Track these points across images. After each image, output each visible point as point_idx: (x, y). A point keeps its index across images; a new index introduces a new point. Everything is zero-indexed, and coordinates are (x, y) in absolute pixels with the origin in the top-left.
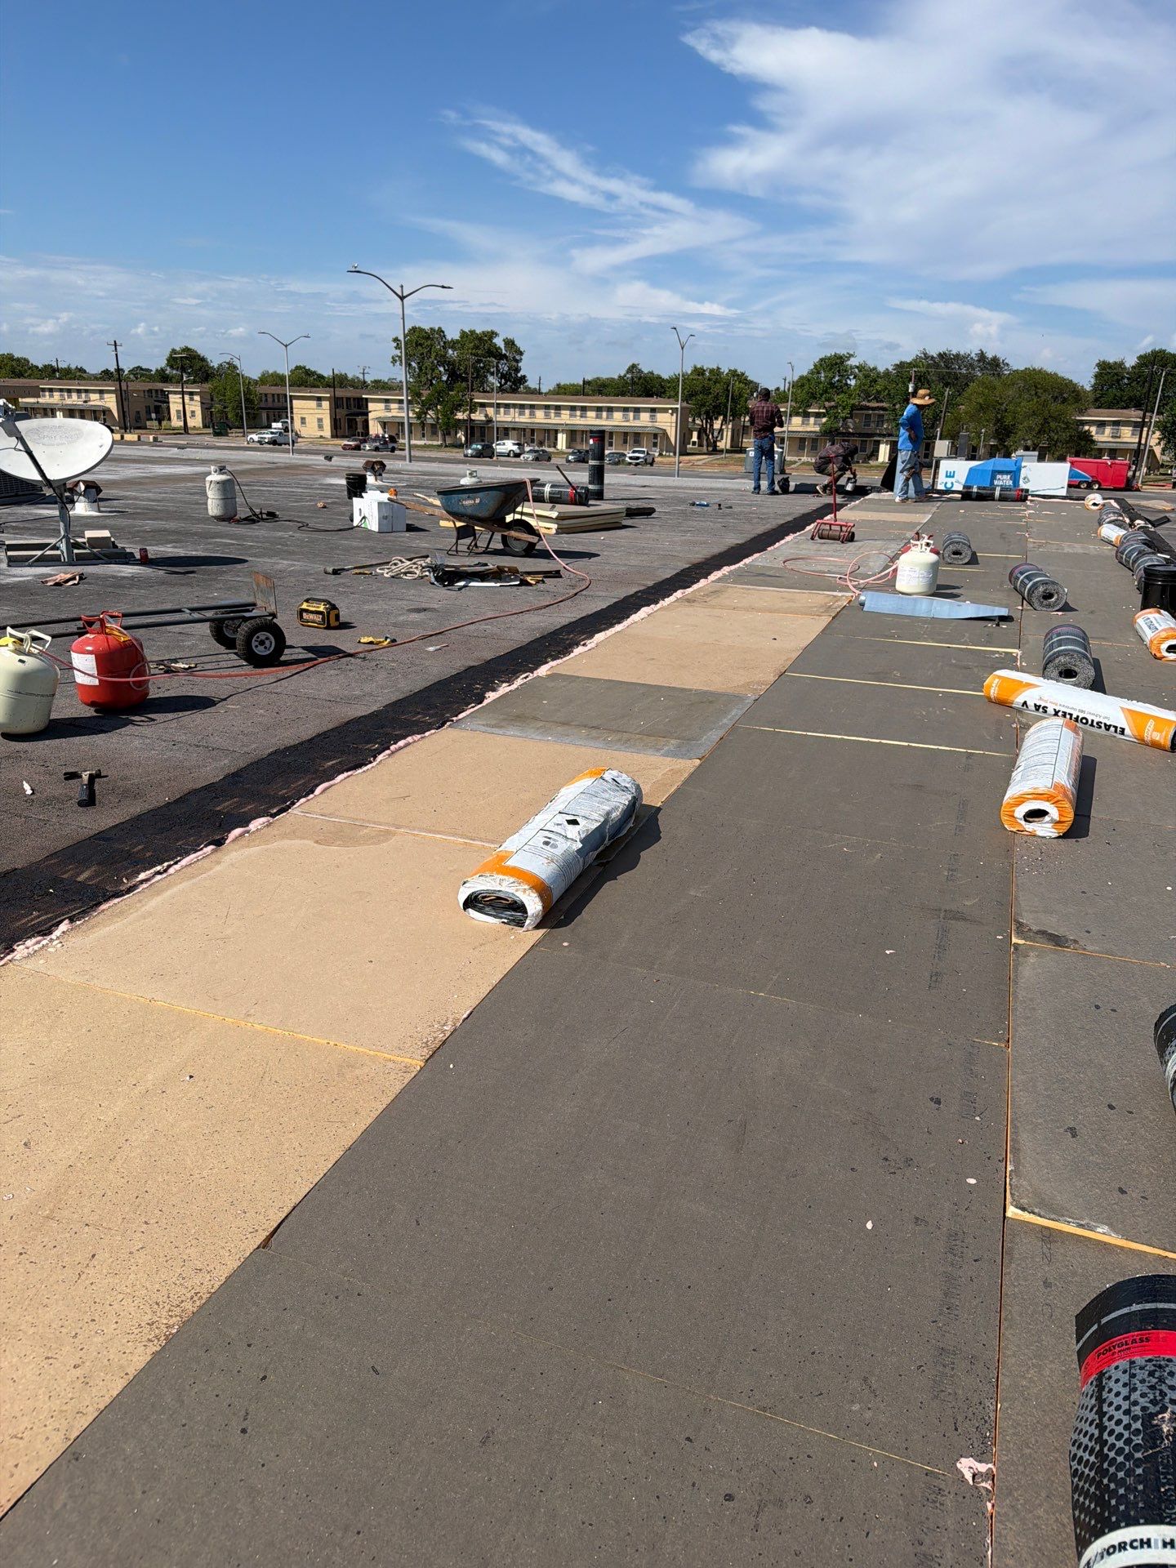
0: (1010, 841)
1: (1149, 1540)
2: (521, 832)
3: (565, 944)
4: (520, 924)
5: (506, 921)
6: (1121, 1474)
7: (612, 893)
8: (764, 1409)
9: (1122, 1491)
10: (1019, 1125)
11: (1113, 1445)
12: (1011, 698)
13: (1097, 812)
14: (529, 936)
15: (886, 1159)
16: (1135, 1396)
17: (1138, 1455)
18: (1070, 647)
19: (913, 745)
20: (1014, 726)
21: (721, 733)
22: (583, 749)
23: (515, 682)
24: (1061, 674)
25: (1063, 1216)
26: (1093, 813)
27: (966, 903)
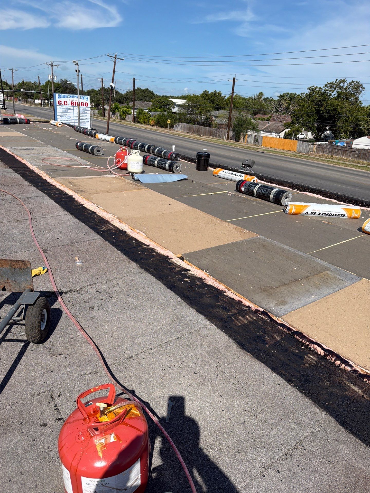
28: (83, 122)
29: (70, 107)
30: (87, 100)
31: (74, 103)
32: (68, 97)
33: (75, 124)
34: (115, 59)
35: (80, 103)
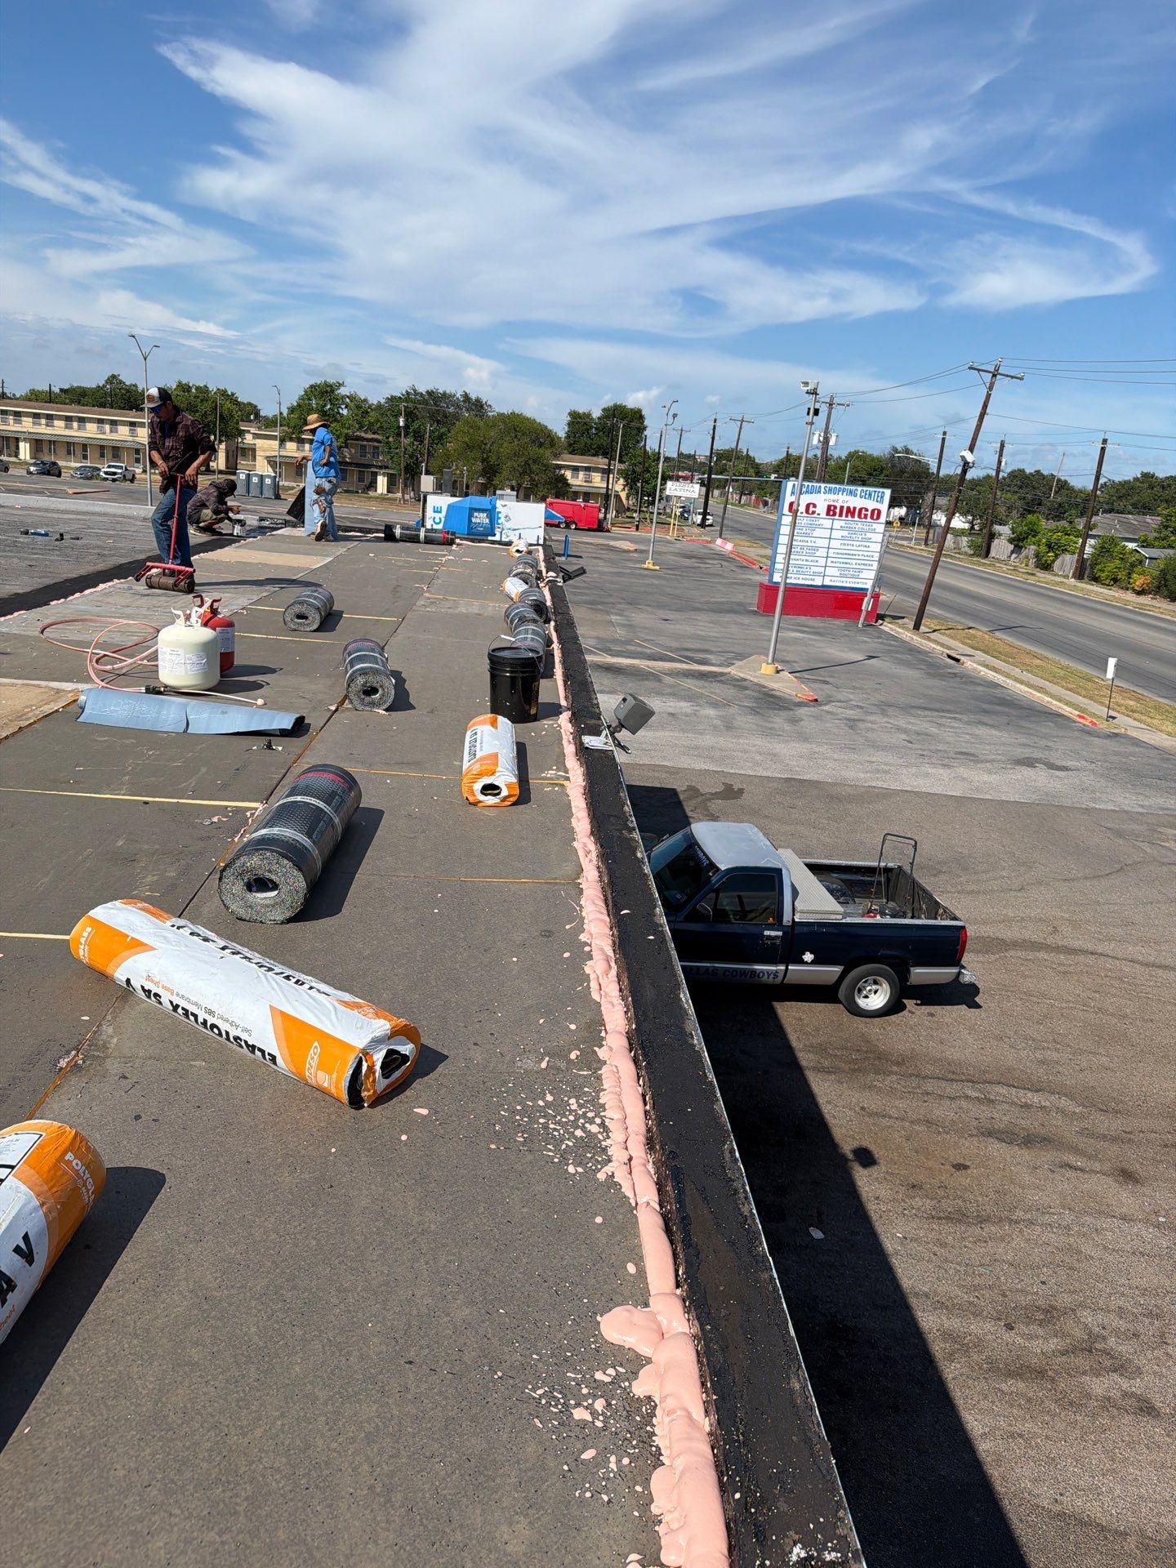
12: (111, 970)
28: (854, 566)
29: (821, 521)
30: (881, 502)
31: (838, 511)
32: (823, 490)
33: (829, 571)
34: (994, 376)
35: (855, 508)
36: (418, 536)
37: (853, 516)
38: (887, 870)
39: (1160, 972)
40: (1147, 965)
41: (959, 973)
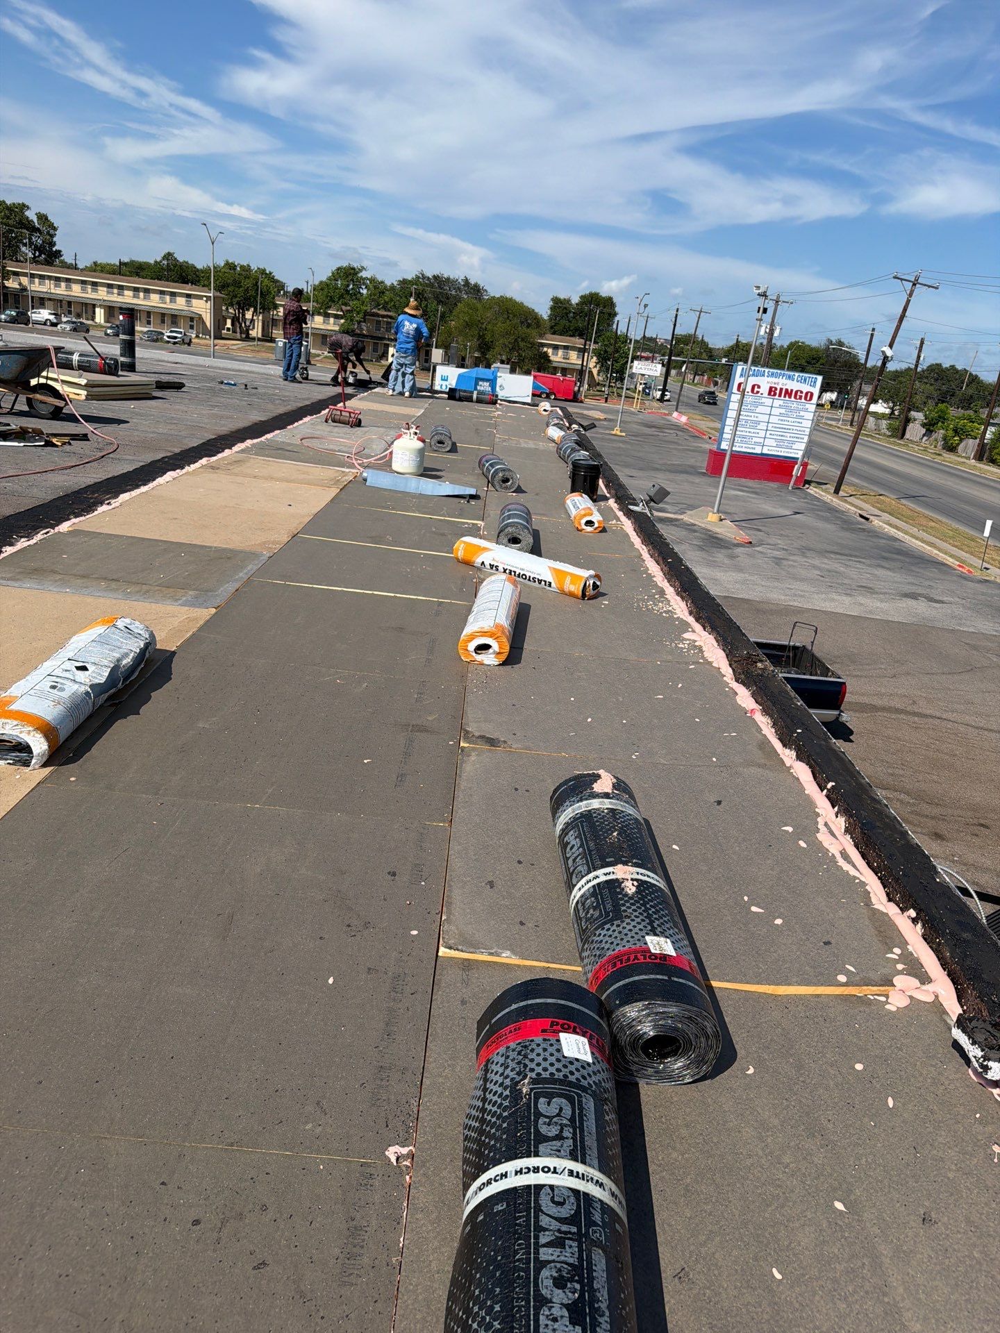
0: (463, 669)
1: (506, 1173)
2: (28, 678)
3: (73, 779)
4: (26, 764)
5: (11, 762)
6: (493, 1131)
7: (123, 729)
8: (232, 1145)
9: (492, 1143)
10: (453, 884)
11: (491, 1110)
12: (473, 559)
13: (529, 646)
14: (35, 774)
15: (349, 926)
16: (508, 1072)
17: (505, 1114)
18: (516, 520)
19: (398, 595)
20: (475, 580)
21: (237, 585)
22: (102, 600)
23: (35, 537)
24: (509, 541)
25: (479, 948)
26: (525, 646)
27: (430, 718)
28: (789, 439)
29: (763, 400)
30: (815, 386)
31: (778, 392)
32: (766, 374)
33: (767, 442)
34: (914, 285)
35: (792, 390)
36: (472, 397)
37: (790, 397)
38: (795, 648)
39: (986, 733)
40: (977, 728)
41: (839, 715)
